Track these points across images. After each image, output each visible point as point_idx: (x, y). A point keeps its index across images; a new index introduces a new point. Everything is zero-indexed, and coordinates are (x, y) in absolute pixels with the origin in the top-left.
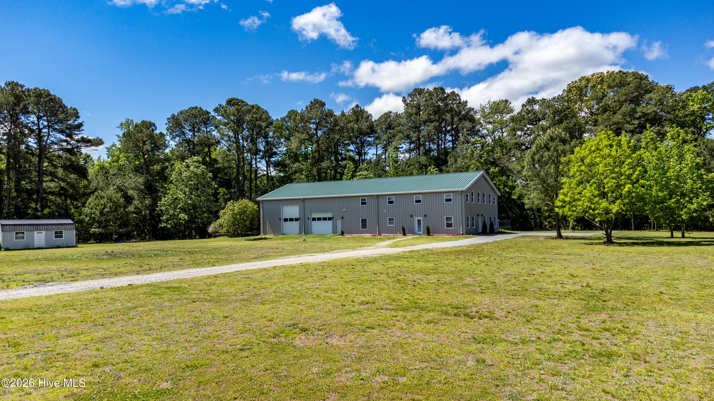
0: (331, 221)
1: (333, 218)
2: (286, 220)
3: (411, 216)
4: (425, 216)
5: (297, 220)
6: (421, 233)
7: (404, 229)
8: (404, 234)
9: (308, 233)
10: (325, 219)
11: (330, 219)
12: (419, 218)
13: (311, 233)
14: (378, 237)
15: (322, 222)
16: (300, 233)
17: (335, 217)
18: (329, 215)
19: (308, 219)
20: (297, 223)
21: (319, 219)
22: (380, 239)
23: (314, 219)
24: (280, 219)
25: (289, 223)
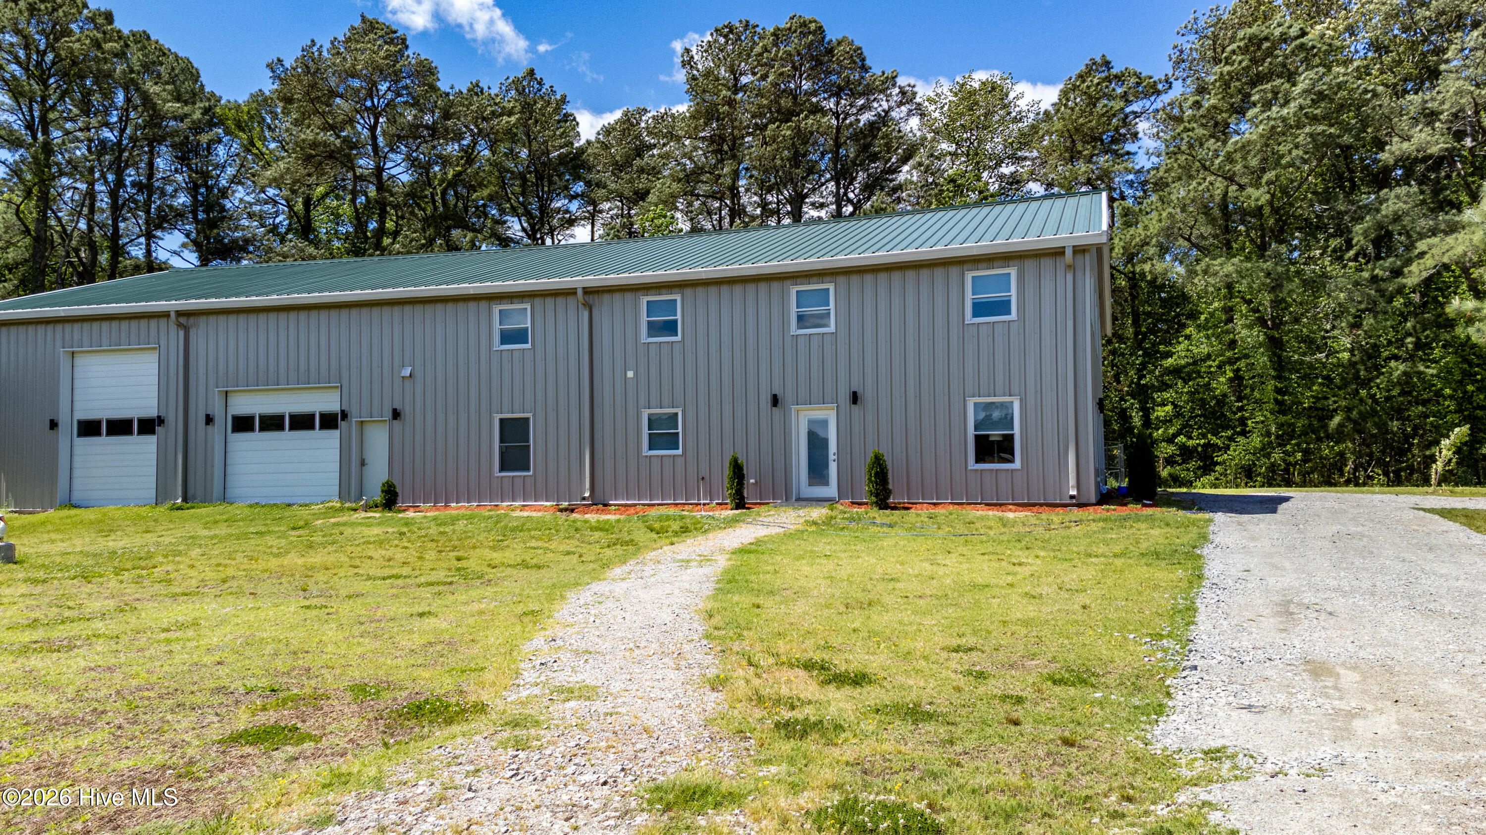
0: (336, 433)
1: (344, 415)
2: (89, 428)
3: (775, 401)
4: (855, 398)
5: (148, 426)
6: (831, 490)
7: (738, 472)
8: (740, 503)
9: (207, 500)
10: (302, 422)
11: (329, 421)
12: (818, 413)
13: (224, 499)
14: (592, 517)
15: (287, 437)
16: (162, 495)
17: (354, 411)
18: (329, 403)
19: (209, 420)
20: (148, 445)
21: (272, 423)
22: (601, 528)
23: (243, 424)
24: (53, 425)
25: (104, 443)
